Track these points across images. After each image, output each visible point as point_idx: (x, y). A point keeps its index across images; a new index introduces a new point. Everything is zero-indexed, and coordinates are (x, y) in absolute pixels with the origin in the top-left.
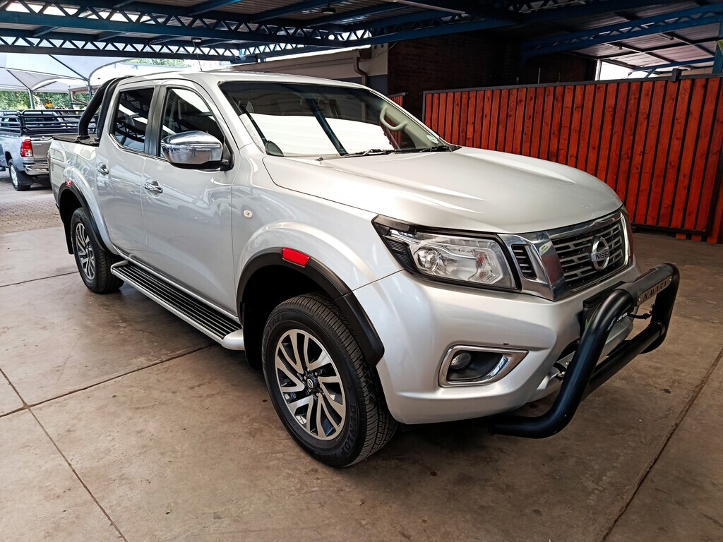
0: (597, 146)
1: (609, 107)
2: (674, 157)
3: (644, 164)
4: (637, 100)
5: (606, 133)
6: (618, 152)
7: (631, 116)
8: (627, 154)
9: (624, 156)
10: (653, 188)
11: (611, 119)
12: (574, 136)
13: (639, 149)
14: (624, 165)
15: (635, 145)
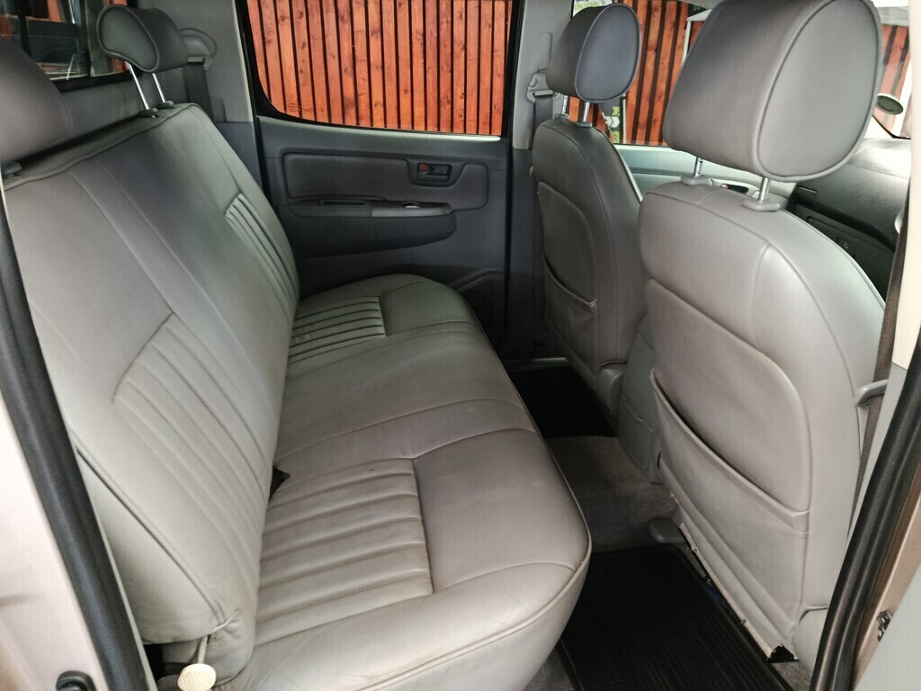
0: (409, 89)
1: (417, 32)
3: (467, 110)
4: (449, 25)
5: (418, 69)
6: (436, 96)
7: (445, 46)
8: (447, 98)
9: (444, 100)
11: (422, 50)
12: (376, 75)
13: (459, 90)
14: (445, 111)
15: (455, 86)
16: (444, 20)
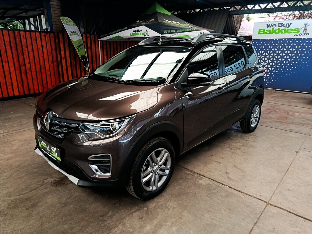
0: (7, 61)
2: (42, 63)
3: (32, 68)
4: (20, 39)
5: (10, 54)
6: (18, 63)
7: (19, 46)
8: (23, 64)
9: (21, 65)
10: (38, 77)
11: (10, 48)
13: (27, 61)
14: (23, 69)
15: (25, 60)
16: (17, 38)
